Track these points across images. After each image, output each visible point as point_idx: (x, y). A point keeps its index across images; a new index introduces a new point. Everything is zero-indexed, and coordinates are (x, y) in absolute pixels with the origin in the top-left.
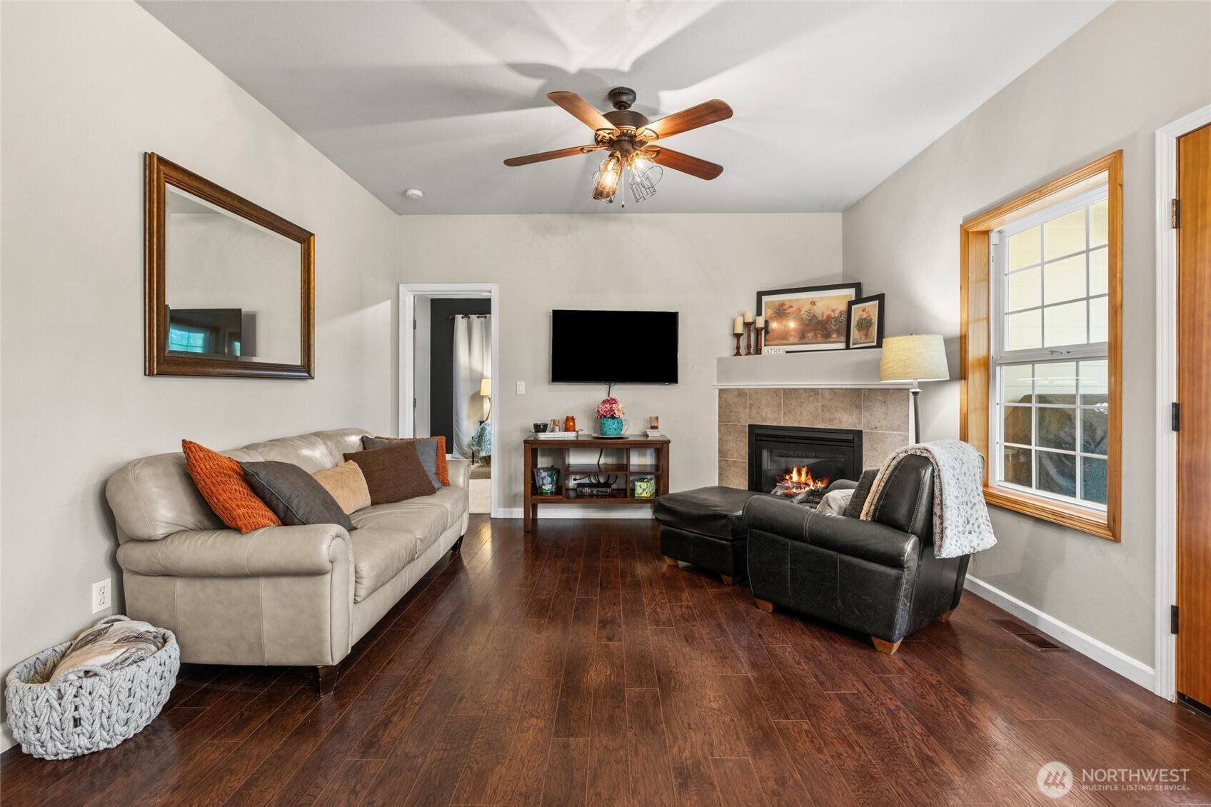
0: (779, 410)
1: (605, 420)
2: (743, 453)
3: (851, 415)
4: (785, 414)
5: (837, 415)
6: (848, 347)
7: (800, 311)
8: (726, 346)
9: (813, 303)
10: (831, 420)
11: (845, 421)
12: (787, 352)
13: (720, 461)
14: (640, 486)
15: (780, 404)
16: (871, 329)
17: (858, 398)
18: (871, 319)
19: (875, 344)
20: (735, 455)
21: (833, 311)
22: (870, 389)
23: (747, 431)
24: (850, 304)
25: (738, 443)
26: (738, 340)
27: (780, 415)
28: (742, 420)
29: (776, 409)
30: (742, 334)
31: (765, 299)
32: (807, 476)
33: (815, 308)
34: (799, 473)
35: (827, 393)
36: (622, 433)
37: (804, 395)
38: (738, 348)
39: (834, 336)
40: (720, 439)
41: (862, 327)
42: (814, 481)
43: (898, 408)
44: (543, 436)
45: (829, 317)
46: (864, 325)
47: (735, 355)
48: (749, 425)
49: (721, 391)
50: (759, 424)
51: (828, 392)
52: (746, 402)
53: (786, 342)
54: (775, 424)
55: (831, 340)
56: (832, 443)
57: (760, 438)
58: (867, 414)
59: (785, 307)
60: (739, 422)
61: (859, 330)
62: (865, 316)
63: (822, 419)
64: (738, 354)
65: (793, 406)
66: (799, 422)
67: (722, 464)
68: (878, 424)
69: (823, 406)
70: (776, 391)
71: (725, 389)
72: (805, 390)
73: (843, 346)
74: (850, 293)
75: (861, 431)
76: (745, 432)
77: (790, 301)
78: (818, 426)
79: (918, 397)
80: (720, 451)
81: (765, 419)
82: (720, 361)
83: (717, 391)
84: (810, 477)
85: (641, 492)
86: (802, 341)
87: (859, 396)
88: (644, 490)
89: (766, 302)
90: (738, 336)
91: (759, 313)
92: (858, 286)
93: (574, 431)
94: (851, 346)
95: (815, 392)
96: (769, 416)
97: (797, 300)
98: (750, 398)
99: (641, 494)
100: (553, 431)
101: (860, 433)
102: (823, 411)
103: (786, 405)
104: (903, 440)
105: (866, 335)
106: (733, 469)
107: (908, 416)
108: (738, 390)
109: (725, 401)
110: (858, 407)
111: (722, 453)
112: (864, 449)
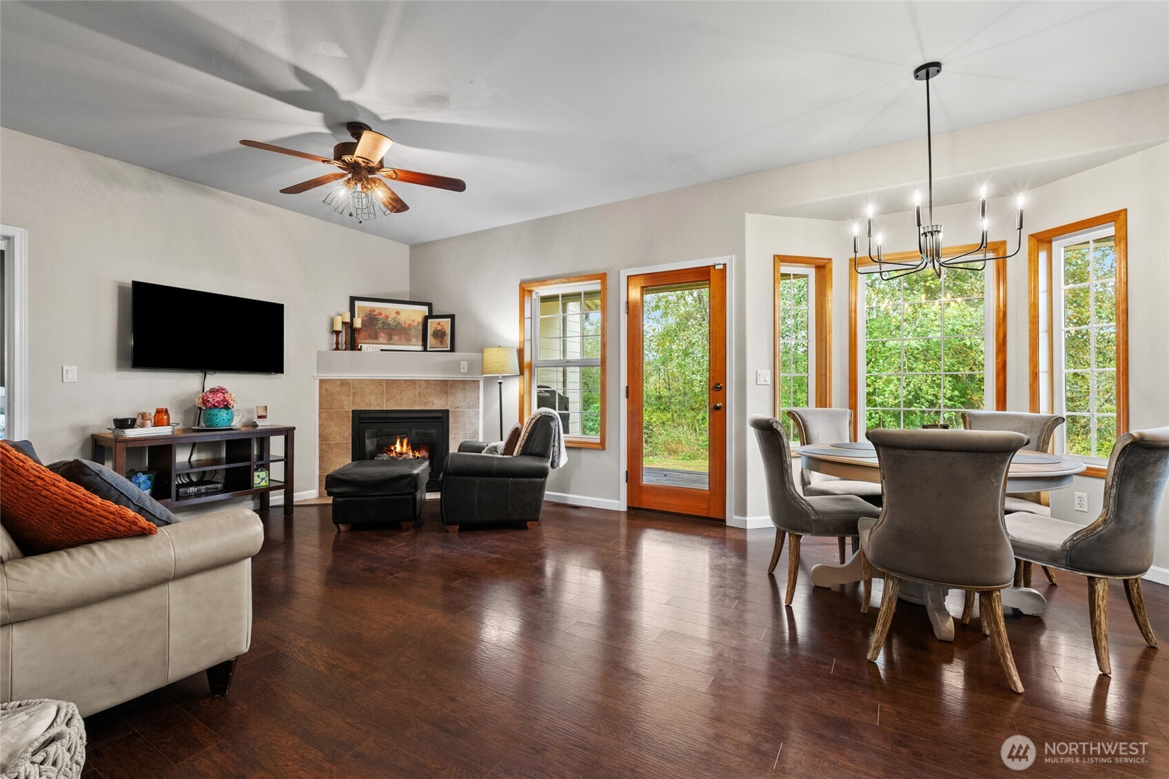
0: (382, 397)
1: (216, 411)
2: (347, 435)
3: (441, 399)
4: (387, 400)
5: (430, 399)
6: (425, 350)
7: (388, 317)
8: (325, 341)
9: (398, 313)
10: (426, 403)
11: (436, 403)
12: (382, 350)
13: (320, 445)
14: (258, 476)
15: (383, 392)
16: (445, 338)
17: (446, 387)
18: (445, 331)
19: (449, 349)
20: (338, 438)
21: (413, 321)
22: (454, 381)
23: (351, 415)
24: (426, 319)
25: (341, 427)
26: (337, 336)
27: (383, 401)
28: (345, 407)
29: (379, 396)
30: (340, 332)
31: (357, 303)
32: (408, 447)
33: (399, 317)
34: (402, 445)
35: (423, 384)
36: (232, 424)
37: (404, 385)
38: (337, 343)
39: (414, 340)
40: (320, 425)
41: (437, 336)
42: (413, 452)
43: (473, 394)
44: (130, 433)
45: (410, 325)
46: (439, 335)
47: (334, 350)
48: (353, 411)
49: (322, 382)
50: (363, 409)
51: (424, 382)
52: (350, 391)
53: (376, 341)
54: (378, 409)
55: (412, 343)
56: (423, 420)
57: (362, 421)
58: (452, 398)
59: (375, 313)
60: (342, 408)
61: (435, 338)
62: (439, 328)
63: (419, 403)
64: (337, 349)
65: (394, 394)
66: (400, 406)
67: (323, 447)
68: (460, 405)
69: (419, 393)
70: (380, 382)
71: (326, 380)
72: (405, 381)
73: (420, 348)
74: (425, 309)
75: (448, 410)
76: (349, 417)
77: (380, 308)
78: (416, 409)
79: (502, 385)
80: (320, 436)
81: (369, 405)
82: (320, 354)
83: (317, 382)
84: (410, 447)
85: (259, 481)
86: (389, 342)
87: (447, 385)
88: (263, 479)
89: (358, 306)
90: (338, 333)
91: (353, 316)
92: (430, 305)
93: (169, 425)
94: (428, 349)
95: (413, 382)
96: (373, 402)
97: (385, 309)
98: (353, 388)
99: (259, 484)
100: (143, 426)
101: (446, 412)
102: (419, 396)
103: (388, 393)
104: (475, 415)
105: (441, 342)
106: (335, 450)
107: (479, 398)
108: (341, 380)
109: (327, 390)
110: (446, 393)
111: (323, 438)
112: (450, 422)
